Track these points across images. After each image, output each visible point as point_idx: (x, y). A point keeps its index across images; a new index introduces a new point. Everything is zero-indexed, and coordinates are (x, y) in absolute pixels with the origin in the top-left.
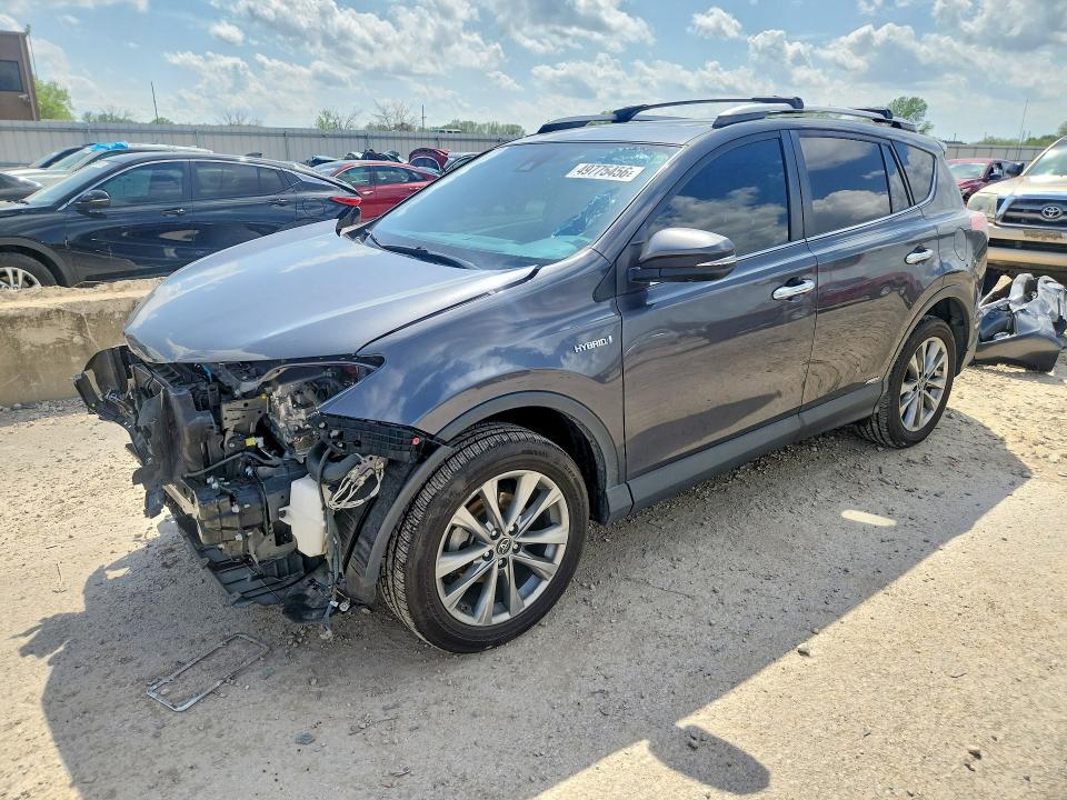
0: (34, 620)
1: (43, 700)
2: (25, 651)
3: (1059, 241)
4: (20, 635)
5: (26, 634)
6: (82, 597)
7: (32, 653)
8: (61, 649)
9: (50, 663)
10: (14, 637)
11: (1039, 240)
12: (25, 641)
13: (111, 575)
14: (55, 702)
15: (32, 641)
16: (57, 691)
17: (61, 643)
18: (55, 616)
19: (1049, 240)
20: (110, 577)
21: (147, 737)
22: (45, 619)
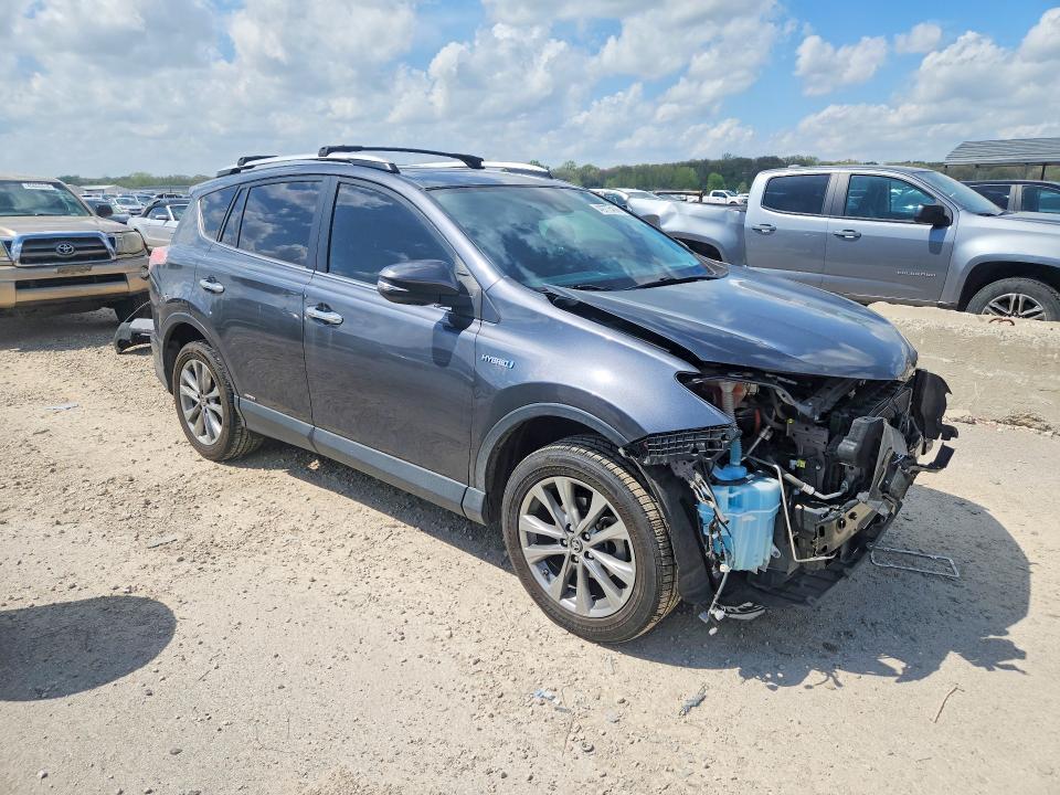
0: (999, 674)
1: (1025, 615)
2: (1021, 655)
3: (87, 273)
4: (1016, 669)
5: (1013, 668)
6: (944, 664)
7: (1017, 650)
8: (992, 637)
9: (1007, 633)
10: (1024, 672)
11: (69, 275)
12: (1016, 662)
13: (898, 665)
14: (1019, 610)
15: (1011, 658)
16: (1013, 614)
17: (989, 641)
18: (977, 665)
19: (78, 274)
20: (903, 665)
21: (978, 562)
22: (990, 669)
